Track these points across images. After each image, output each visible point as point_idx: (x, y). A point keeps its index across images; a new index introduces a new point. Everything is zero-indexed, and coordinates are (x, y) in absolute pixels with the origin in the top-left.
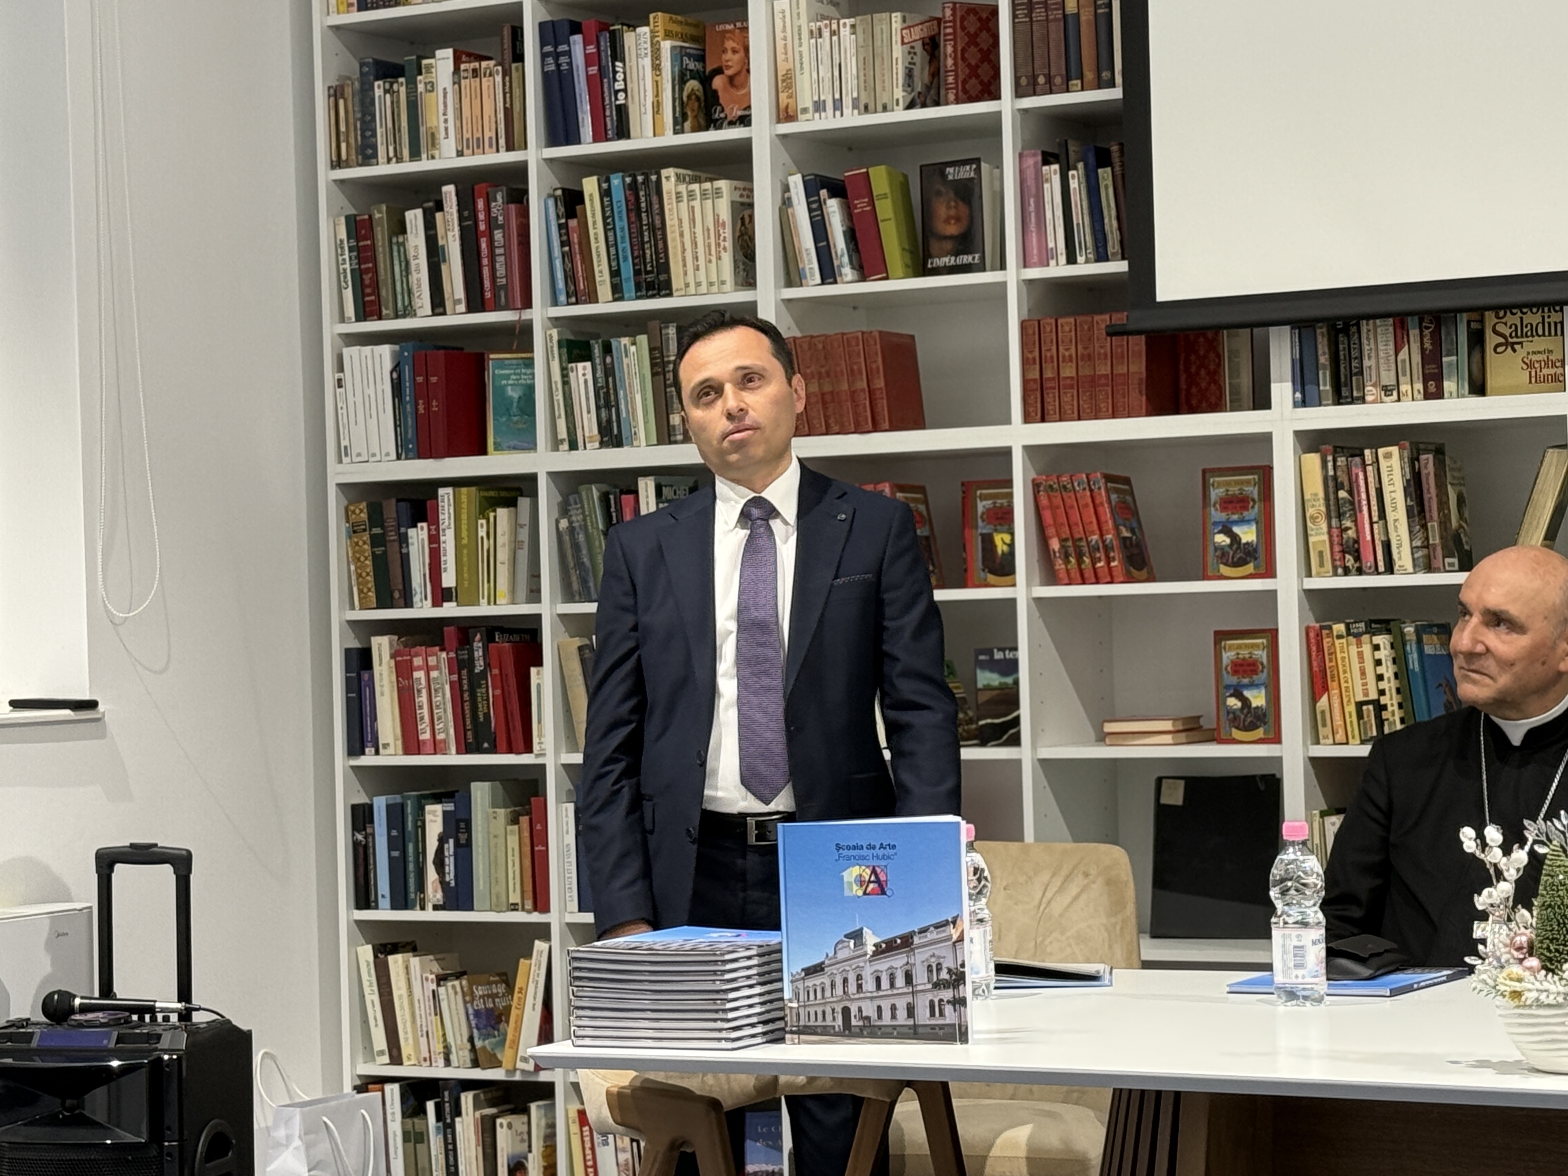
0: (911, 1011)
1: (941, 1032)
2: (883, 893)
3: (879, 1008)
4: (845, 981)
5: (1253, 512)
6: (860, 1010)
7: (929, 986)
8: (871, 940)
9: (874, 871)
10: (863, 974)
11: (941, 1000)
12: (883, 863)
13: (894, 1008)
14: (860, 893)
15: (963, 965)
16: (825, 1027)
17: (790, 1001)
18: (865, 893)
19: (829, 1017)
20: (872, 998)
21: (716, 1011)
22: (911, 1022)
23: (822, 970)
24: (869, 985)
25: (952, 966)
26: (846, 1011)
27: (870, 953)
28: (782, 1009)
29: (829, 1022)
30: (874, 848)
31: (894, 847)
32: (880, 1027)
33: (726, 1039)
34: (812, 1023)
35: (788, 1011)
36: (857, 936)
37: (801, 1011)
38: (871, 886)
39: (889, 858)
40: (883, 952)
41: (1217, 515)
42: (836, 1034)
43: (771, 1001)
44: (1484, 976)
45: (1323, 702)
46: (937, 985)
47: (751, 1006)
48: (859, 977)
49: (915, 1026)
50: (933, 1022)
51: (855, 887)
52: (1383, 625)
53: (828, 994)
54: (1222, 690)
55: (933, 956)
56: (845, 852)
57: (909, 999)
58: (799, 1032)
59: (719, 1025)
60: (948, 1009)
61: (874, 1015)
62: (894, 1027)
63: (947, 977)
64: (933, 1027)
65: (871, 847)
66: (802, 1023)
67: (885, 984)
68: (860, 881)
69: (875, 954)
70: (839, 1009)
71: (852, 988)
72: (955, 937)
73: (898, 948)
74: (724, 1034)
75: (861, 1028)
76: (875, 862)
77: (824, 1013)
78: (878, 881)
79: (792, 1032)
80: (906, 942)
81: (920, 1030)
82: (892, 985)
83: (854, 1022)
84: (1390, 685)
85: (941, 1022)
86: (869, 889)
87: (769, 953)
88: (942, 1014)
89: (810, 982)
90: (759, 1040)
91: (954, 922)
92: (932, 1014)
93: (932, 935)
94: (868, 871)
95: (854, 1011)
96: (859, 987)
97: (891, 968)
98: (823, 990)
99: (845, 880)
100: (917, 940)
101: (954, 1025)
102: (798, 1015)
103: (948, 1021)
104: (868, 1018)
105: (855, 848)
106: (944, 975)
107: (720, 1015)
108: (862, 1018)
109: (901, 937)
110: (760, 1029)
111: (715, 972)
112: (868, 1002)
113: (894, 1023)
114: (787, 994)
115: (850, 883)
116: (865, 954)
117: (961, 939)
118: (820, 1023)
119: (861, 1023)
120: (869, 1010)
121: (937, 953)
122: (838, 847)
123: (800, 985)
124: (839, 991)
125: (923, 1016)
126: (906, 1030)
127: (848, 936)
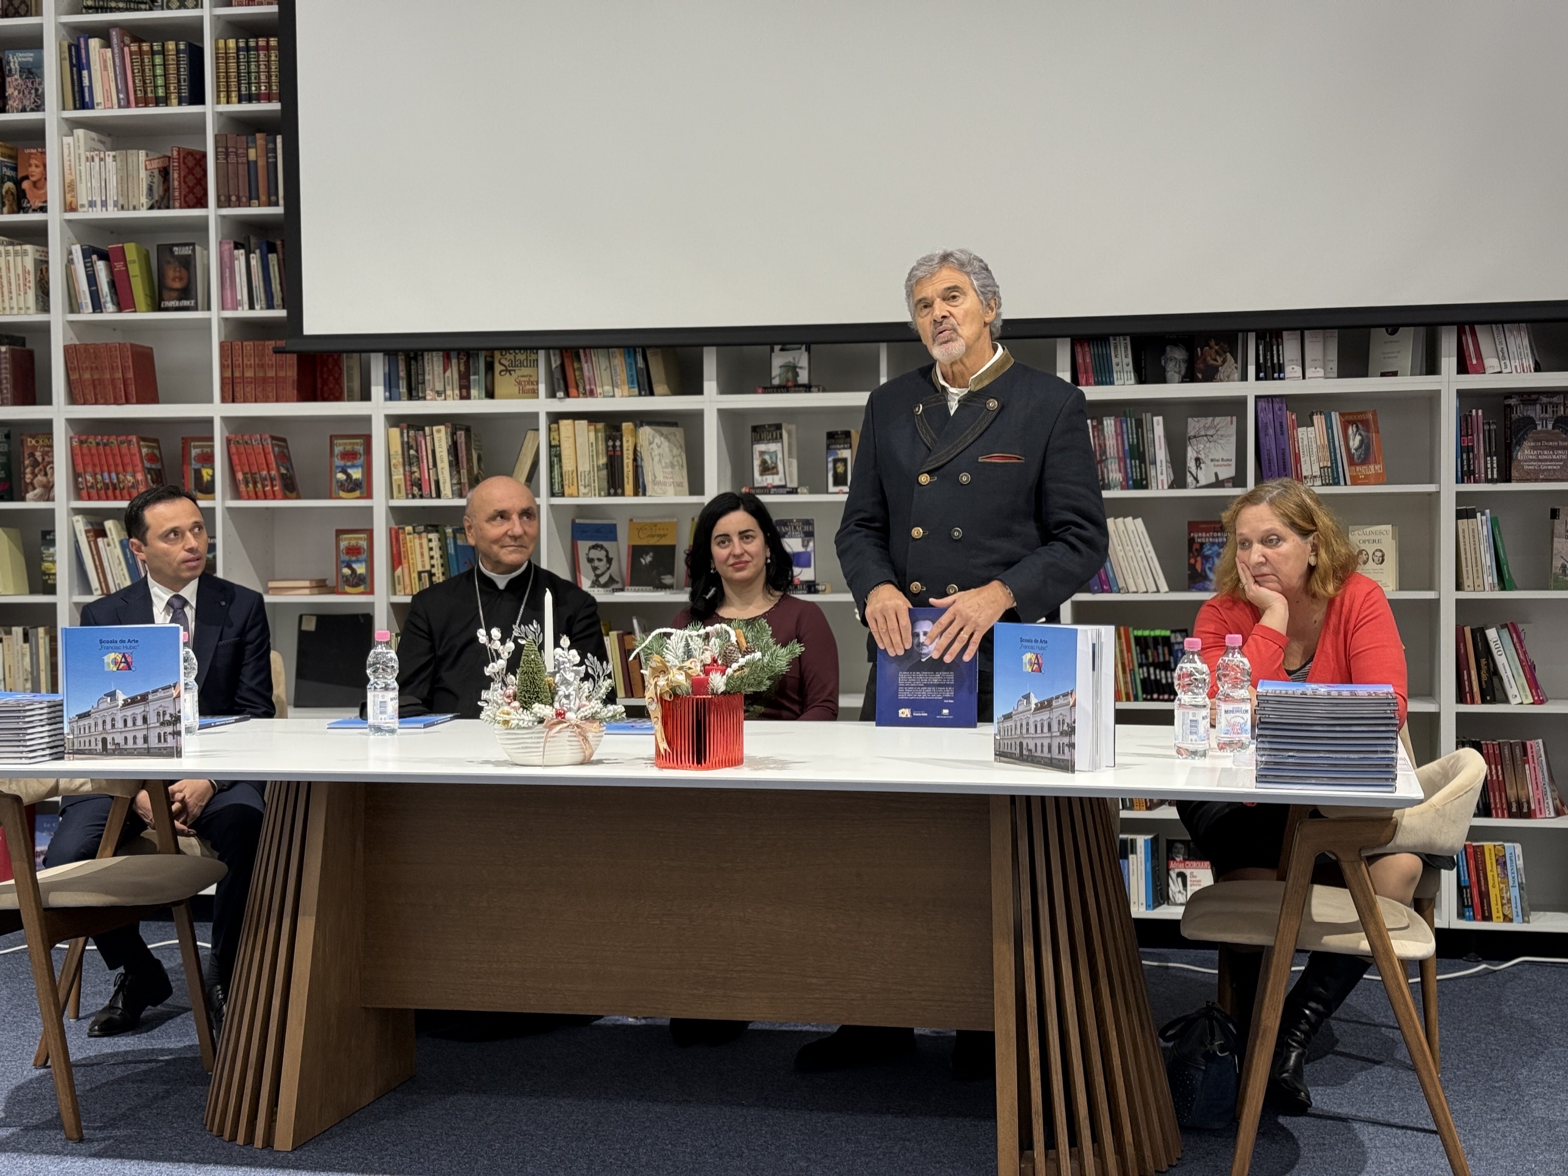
0: (146, 739)
1: (165, 752)
2: (130, 669)
3: (126, 738)
4: (104, 722)
5: (361, 460)
6: (113, 739)
7: (158, 724)
8: (121, 697)
9: (124, 656)
10: (116, 718)
11: (165, 733)
12: (130, 651)
13: (135, 738)
14: (115, 669)
15: (179, 712)
16: (90, 750)
17: (68, 734)
18: (118, 669)
19: (93, 743)
20: (121, 732)
21: (20, 741)
22: (146, 746)
23: (89, 715)
24: (120, 724)
25: (173, 712)
26: (104, 741)
27: (120, 705)
28: (63, 740)
29: (93, 746)
30: (124, 642)
31: (137, 641)
32: (126, 749)
33: (26, 758)
34: (82, 747)
35: (66, 741)
36: (112, 695)
37: (75, 740)
38: (122, 665)
39: (134, 648)
40: (129, 704)
41: (338, 462)
42: (97, 754)
43: (55, 735)
44: (489, 713)
45: (399, 571)
46: (162, 724)
47: (42, 738)
48: (113, 720)
49: (148, 748)
50: (160, 745)
51: (112, 666)
52: (435, 528)
53: (93, 729)
54: (339, 564)
55: (161, 706)
56: (106, 645)
57: (145, 732)
58: (73, 753)
59: (21, 749)
60: (170, 738)
61: (122, 742)
62: (135, 749)
63: (169, 719)
64: (160, 749)
65: (122, 641)
66: (75, 748)
67: (130, 723)
68: (115, 662)
69: (124, 705)
70: (99, 739)
71: (108, 726)
72: (175, 695)
73: (138, 702)
74: (24, 755)
75: (114, 750)
76: (125, 651)
77: (90, 741)
78: (126, 662)
79: (69, 753)
80: (144, 698)
81: (152, 751)
82: (134, 724)
83: (109, 746)
84: (437, 562)
85: (165, 745)
86: (121, 667)
87: (54, 706)
88: (165, 741)
89: (82, 723)
90: (47, 758)
91: (174, 687)
92: (160, 741)
93: (160, 694)
94: (120, 656)
95: (109, 740)
96: (113, 726)
97: (134, 714)
98: (90, 728)
99: (106, 661)
100: (150, 697)
101: (173, 747)
102: (73, 743)
103: (169, 745)
104: (118, 744)
105: (111, 642)
106: (168, 718)
107: (22, 743)
108: (114, 744)
109: (140, 696)
110: (48, 752)
111: (19, 717)
112: (119, 734)
113: (135, 746)
114: (66, 731)
115: (108, 664)
116: (117, 706)
117: (179, 696)
118: (87, 747)
119: (114, 747)
120: (119, 739)
121: (163, 704)
122: (101, 642)
123: (75, 725)
124: (100, 728)
125: (153, 742)
126: (143, 751)
127: (107, 695)
